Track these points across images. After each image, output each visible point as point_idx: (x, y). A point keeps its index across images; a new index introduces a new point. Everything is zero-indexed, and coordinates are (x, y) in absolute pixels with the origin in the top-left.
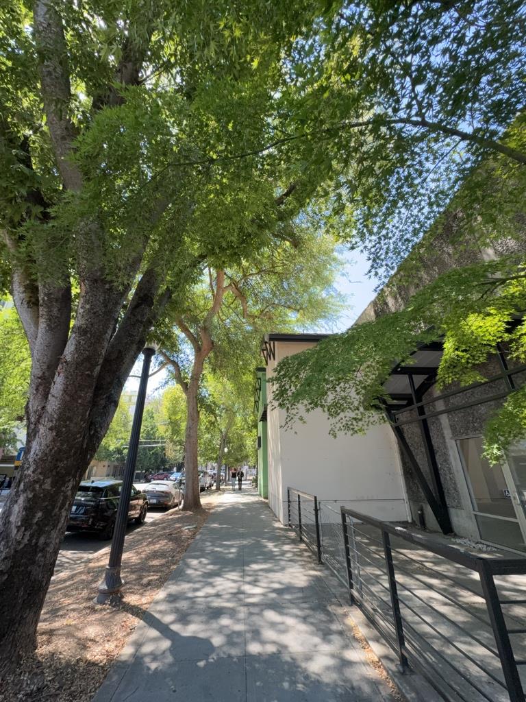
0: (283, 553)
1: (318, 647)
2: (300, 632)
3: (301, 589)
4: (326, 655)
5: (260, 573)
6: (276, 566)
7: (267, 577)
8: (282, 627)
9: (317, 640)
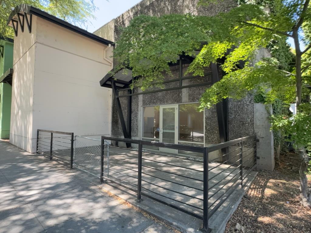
0: (42, 168)
1: (93, 207)
2: (79, 204)
3: (67, 184)
4: (100, 208)
5: (29, 182)
6: (40, 176)
7: (36, 184)
8: (65, 206)
9: (91, 204)
